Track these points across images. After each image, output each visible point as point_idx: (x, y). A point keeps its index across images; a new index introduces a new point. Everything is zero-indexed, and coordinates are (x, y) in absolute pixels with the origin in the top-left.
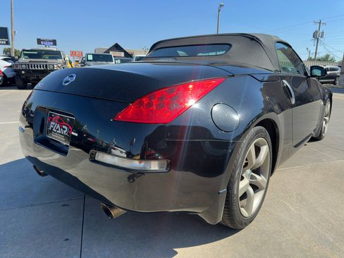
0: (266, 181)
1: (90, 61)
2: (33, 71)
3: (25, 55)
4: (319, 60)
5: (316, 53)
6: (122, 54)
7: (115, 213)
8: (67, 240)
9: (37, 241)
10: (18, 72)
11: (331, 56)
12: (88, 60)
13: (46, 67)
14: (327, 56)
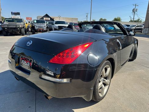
0: (109, 82)
1: (35, 23)
2: (10, 28)
3: (7, 21)
4: (135, 21)
5: (134, 18)
6: (49, 19)
7: (49, 98)
8: (30, 107)
9: (18, 108)
10: (4, 28)
11: (140, 20)
12: (34, 23)
13: (16, 26)
14: (139, 20)
